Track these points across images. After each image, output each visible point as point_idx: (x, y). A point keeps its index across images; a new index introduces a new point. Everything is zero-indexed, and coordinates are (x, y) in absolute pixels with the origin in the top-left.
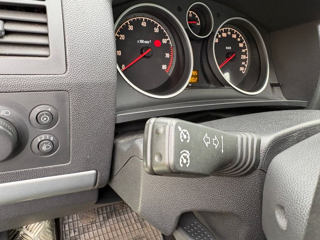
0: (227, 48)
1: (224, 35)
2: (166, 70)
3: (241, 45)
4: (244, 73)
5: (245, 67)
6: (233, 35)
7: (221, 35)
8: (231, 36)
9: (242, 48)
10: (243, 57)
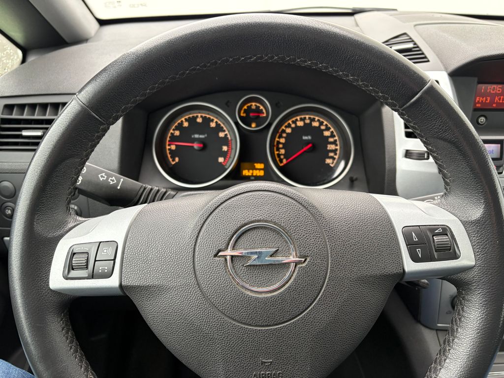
0: (305, 138)
1: (300, 124)
2: (223, 164)
3: (327, 134)
4: (332, 165)
5: (334, 159)
6: (313, 123)
7: (296, 124)
8: (311, 123)
9: (328, 137)
10: (332, 147)
